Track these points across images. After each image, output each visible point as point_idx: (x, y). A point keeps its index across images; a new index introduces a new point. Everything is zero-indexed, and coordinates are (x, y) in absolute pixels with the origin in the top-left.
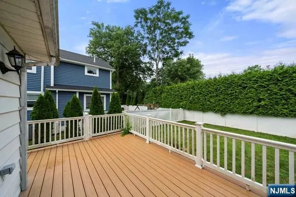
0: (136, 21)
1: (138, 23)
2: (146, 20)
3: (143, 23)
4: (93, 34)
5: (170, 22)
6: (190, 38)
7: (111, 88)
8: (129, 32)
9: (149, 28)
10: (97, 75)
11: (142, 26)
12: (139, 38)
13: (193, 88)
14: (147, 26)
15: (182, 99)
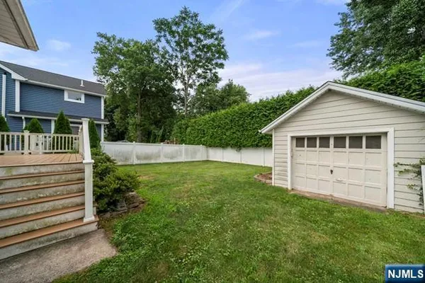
0: (157, 34)
1: (160, 37)
2: (172, 33)
3: (169, 37)
4: (99, 50)
5: (202, 38)
6: (225, 59)
7: (103, 118)
8: (148, 49)
9: (178, 44)
10: (83, 101)
11: (168, 42)
12: (167, 56)
13: (213, 120)
14: (175, 42)
15: (204, 134)
